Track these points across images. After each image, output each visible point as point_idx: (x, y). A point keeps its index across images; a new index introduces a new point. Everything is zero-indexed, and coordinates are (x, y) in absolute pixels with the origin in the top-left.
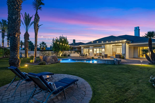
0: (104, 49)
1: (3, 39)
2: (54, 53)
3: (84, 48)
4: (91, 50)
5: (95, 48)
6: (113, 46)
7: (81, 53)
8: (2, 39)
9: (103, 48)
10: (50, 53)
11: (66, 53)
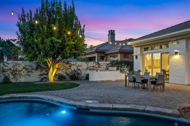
2: (37, 69)
3: (146, 49)
7: (131, 69)
10: (20, 68)
11: (79, 68)
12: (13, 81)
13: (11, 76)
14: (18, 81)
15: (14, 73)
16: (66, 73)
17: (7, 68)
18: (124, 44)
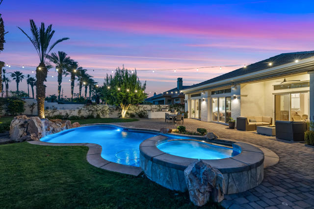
0: (239, 98)
1: (60, 84)
2: (116, 110)
4: (204, 104)
5: (215, 97)
6: (276, 87)
8: (58, 83)
9: (235, 97)
10: (106, 109)
11: (145, 109)
12: (102, 117)
13: (101, 114)
14: (105, 117)
15: (103, 112)
16: (136, 113)
17: (98, 109)
18: (176, 92)
